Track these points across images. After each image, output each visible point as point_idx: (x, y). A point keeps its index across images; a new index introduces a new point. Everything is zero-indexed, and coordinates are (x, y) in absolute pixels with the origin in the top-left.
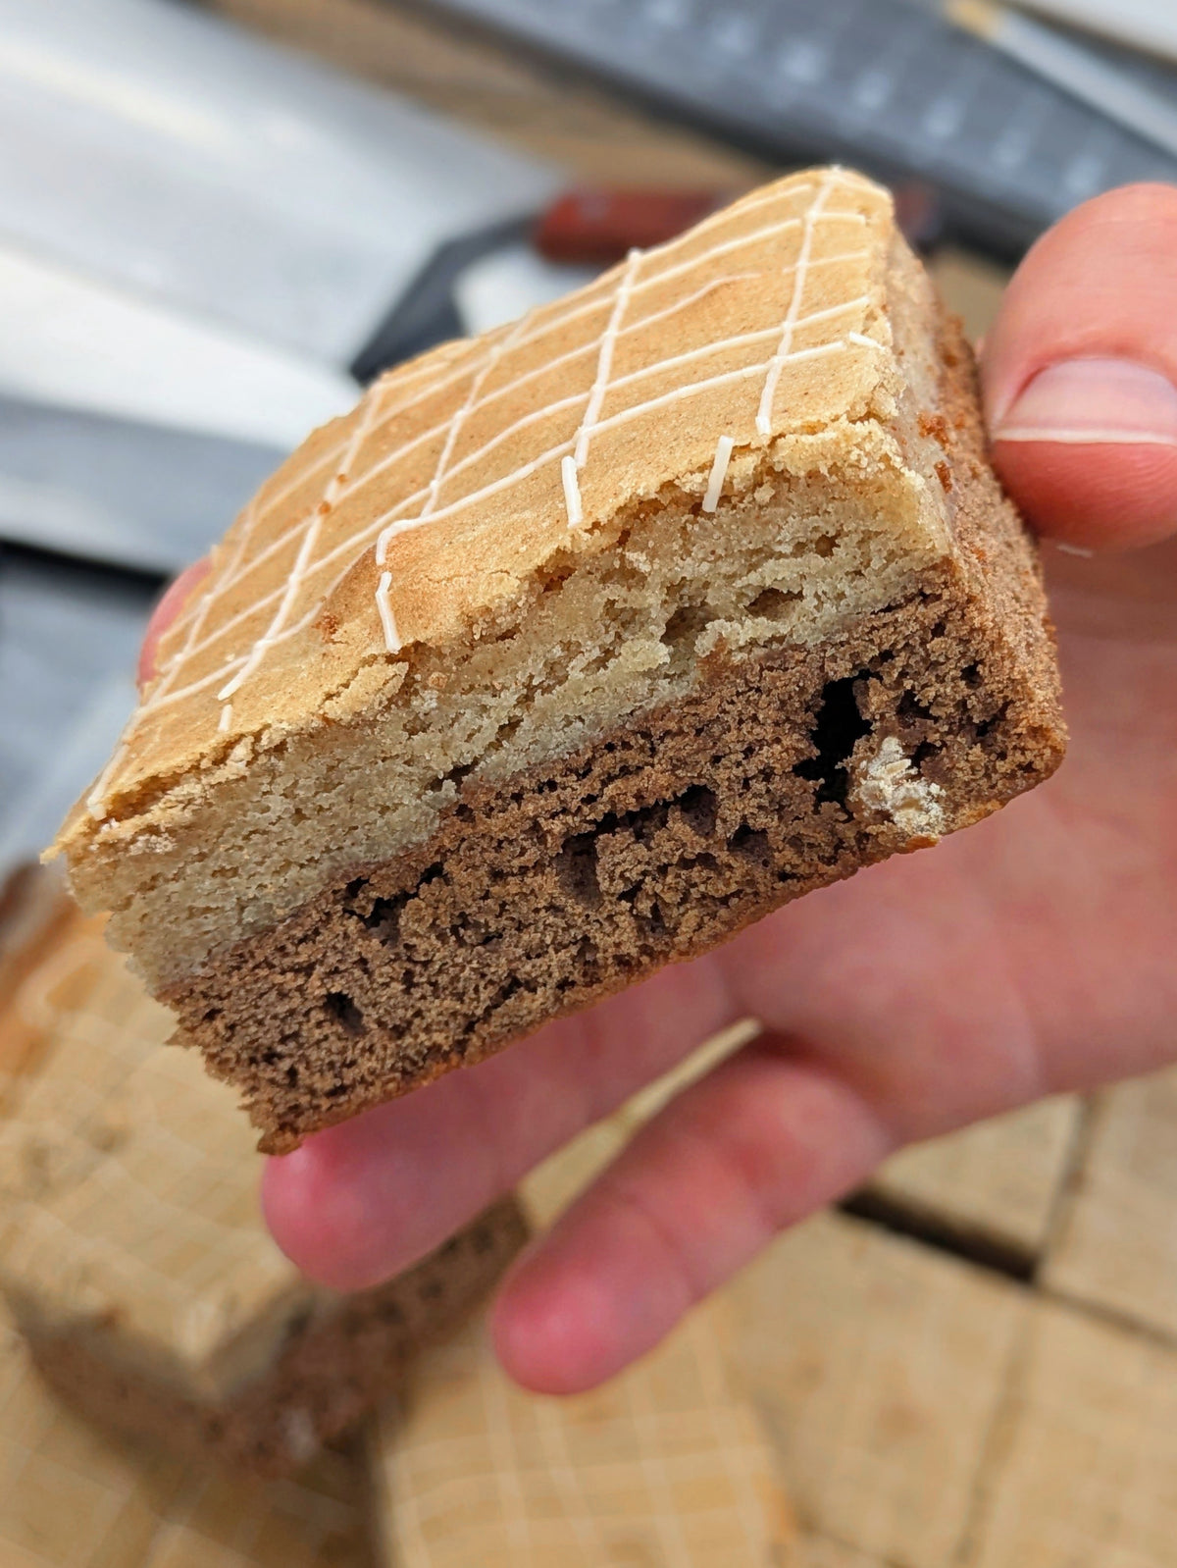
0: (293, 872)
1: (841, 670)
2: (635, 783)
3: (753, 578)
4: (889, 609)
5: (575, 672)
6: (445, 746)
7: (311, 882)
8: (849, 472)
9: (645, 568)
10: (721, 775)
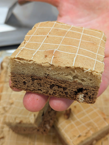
0: (29, 72)
1: (84, 88)
2: (62, 84)
3: (83, 78)
4: (91, 87)
5: (64, 75)
6: (49, 72)
7: (30, 74)
8: (97, 77)
9: (76, 72)
10: (69, 88)
